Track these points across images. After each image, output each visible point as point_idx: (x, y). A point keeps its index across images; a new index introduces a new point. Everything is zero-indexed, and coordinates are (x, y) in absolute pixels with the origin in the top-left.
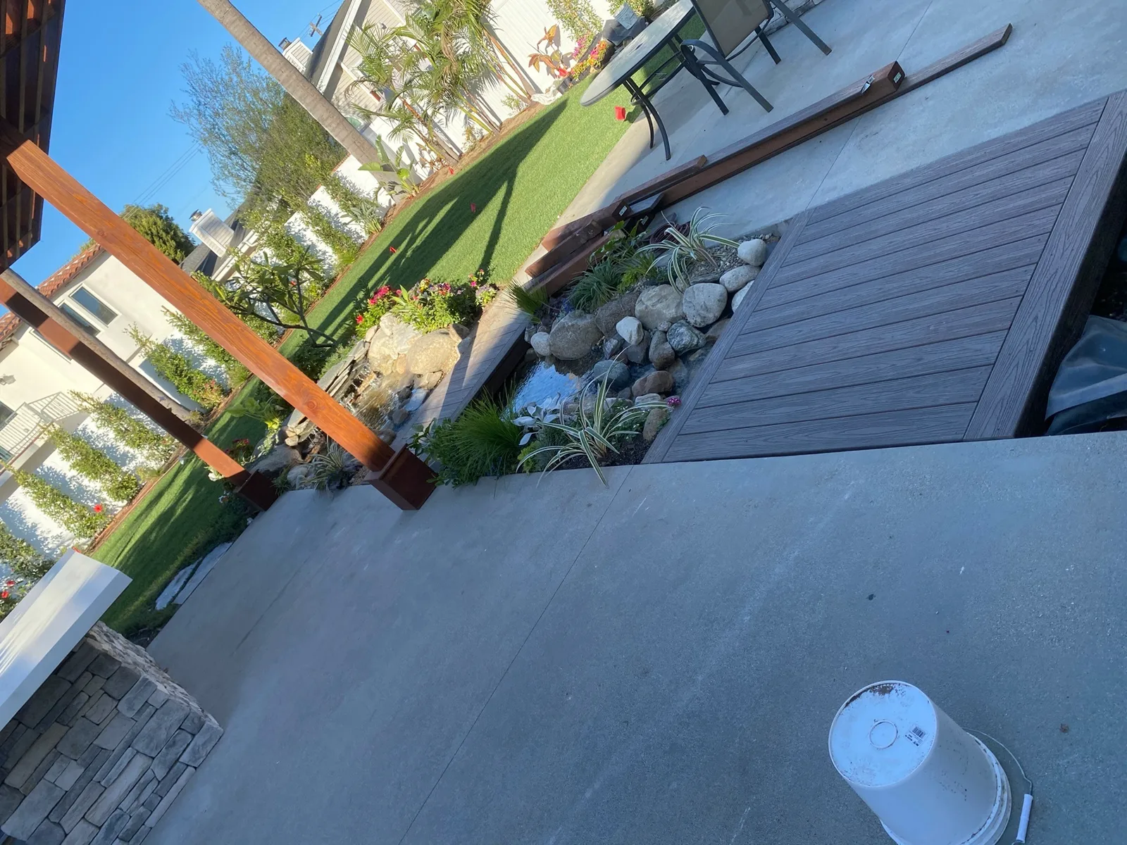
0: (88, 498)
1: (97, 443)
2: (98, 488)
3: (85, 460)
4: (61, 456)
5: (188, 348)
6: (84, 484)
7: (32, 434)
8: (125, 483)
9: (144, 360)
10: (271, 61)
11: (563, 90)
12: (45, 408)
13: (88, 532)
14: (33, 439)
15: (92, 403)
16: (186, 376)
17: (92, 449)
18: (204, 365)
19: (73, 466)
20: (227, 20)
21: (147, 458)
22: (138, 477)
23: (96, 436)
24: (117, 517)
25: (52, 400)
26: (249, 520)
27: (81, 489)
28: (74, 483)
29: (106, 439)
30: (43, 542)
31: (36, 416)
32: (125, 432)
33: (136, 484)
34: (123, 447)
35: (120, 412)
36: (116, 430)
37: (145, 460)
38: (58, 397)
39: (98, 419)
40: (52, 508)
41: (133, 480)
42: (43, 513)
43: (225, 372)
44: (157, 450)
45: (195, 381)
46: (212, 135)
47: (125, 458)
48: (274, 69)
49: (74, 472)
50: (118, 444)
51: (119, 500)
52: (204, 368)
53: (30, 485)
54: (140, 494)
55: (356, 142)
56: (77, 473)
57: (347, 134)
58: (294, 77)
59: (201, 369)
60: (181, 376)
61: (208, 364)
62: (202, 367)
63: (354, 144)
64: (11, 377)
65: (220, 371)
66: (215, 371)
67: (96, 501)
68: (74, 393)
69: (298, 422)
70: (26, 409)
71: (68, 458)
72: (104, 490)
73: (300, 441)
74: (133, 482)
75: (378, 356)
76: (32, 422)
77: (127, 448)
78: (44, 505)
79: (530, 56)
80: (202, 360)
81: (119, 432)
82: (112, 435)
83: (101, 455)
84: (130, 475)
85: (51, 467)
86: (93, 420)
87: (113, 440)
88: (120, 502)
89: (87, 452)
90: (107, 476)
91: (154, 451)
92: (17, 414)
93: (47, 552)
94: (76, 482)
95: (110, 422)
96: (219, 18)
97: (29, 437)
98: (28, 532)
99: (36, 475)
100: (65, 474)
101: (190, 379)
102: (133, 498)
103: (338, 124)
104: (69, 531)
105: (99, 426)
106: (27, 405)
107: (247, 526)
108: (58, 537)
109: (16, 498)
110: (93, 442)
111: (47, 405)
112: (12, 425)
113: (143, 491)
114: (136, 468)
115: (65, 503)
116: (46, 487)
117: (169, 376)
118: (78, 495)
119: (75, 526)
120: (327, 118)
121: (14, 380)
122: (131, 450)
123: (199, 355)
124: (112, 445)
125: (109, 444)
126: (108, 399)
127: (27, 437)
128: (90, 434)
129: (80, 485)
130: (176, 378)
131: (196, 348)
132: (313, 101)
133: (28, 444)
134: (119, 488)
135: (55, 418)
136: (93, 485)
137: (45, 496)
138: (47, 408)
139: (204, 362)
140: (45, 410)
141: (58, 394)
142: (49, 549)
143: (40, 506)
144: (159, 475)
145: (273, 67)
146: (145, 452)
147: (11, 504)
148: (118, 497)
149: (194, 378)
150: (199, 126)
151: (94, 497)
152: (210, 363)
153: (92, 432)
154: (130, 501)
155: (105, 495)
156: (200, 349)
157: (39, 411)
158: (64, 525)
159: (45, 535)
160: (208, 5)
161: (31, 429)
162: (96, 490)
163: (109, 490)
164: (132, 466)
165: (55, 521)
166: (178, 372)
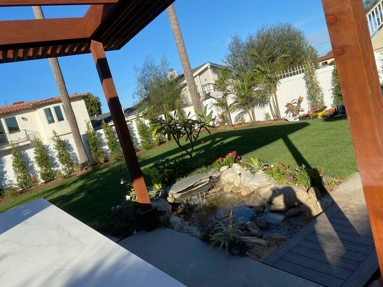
0: (32, 173)
1: (49, 154)
2: (38, 171)
3: (41, 157)
4: (34, 151)
5: (102, 138)
6: (34, 166)
7: (20, 140)
8: (49, 174)
9: (85, 133)
10: (185, 64)
11: (302, 119)
12: (30, 134)
13: (24, 185)
14: (19, 142)
15: (58, 139)
16: (96, 147)
17: (46, 155)
18: (104, 147)
19: (35, 157)
20: (179, 45)
21: (63, 169)
22: (56, 175)
23: (50, 151)
24: (38, 185)
25: (34, 133)
26: (135, 232)
27: (32, 167)
28: (31, 164)
29: (53, 154)
30: (4, 180)
31: (26, 136)
32: (62, 155)
33: (53, 177)
34: (57, 160)
35: (65, 147)
36: (59, 153)
37: (62, 169)
38: (37, 133)
39: (56, 145)
40: (17, 169)
41: (53, 174)
42: (13, 169)
43: (109, 153)
44: (69, 168)
45: (98, 151)
46: (141, 80)
47: (56, 165)
48: (185, 67)
49: (34, 160)
50: (57, 158)
51: (43, 179)
52: (103, 148)
53: (15, 156)
54: (52, 182)
55: (197, 103)
56: (35, 160)
57: (196, 99)
58: (190, 72)
59: (102, 148)
60: (94, 146)
61: (105, 147)
62: (103, 147)
63: (196, 103)
64: (27, 119)
65: (108, 152)
66: (106, 151)
67: (34, 175)
68: (54, 132)
69: (178, 192)
70: (24, 132)
71: (36, 153)
72: (40, 173)
73: (175, 202)
74: (53, 175)
75: (226, 181)
76: (23, 137)
77: (59, 162)
78: (15, 166)
79: (287, 103)
80: (104, 145)
81: (60, 154)
82: (57, 153)
83: (48, 159)
84: (53, 172)
85: (27, 153)
86: (54, 145)
87: (55, 156)
88: (43, 180)
89: (44, 155)
90: (45, 168)
91: (67, 168)
92: (20, 131)
93: (3, 184)
94: (32, 164)
95: (59, 149)
96: (177, 43)
97: (19, 141)
98: (2, 173)
99: (20, 153)
100: (30, 159)
101: (97, 149)
102: (49, 181)
103: (195, 94)
104: (16, 181)
105: (54, 148)
106: (25, 131)
107: (133, 234)
108: (11, 181)
109: (6, 157)
110: (48, 152)
111: (31, 134)
112: (16, 134)
113: (54, 181)
114: (57, 170)
115: (23, 169)
116: (20, 160)
117: (90, 144)
118: (29, 169)
119: (20, 180)
120: (193, 91)
121: (27, 121)
122: (59, 163)
123: (104, 143)
124: (54, 157)
125: (53, 156)
126: (64, 140)
127: (18, 140)
128: (49, 149)
129: (33, 165)
130: (92, 146)
131: (105, 140)
132: (192, 83)
133: (17, 143)
134: (46, 175)
135: (31, 139)
136: (37, 168)
137: (18, 163)
138: (31, 135)
139: (104, 146)
140: (30, 135)
141: (37, 132)
142: (4, 184)
143: (13, 165)
144: (65, 178)
145: (185, 66)
146: (64, 166)
147: (3, 159)
148: (43, 178)
149: (98, 150)
150: (139, 75)
151: (34, 173)
152: (107, 147)
153: (50, 149)
154: (46, 182)
155: (39, 174)
156: (106, 141)
157: (28, 134)
158: (16, 178)
159: (7, 178)
160: (177, 38)
161: (21, 139)
162: (37, 171)
163: (41, 174)
164: (55, 169)
165: (15, 174)
166: (94, 144)
